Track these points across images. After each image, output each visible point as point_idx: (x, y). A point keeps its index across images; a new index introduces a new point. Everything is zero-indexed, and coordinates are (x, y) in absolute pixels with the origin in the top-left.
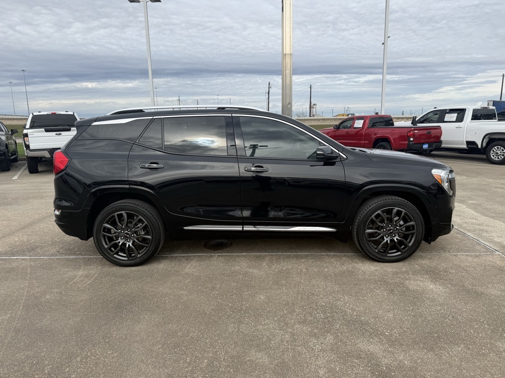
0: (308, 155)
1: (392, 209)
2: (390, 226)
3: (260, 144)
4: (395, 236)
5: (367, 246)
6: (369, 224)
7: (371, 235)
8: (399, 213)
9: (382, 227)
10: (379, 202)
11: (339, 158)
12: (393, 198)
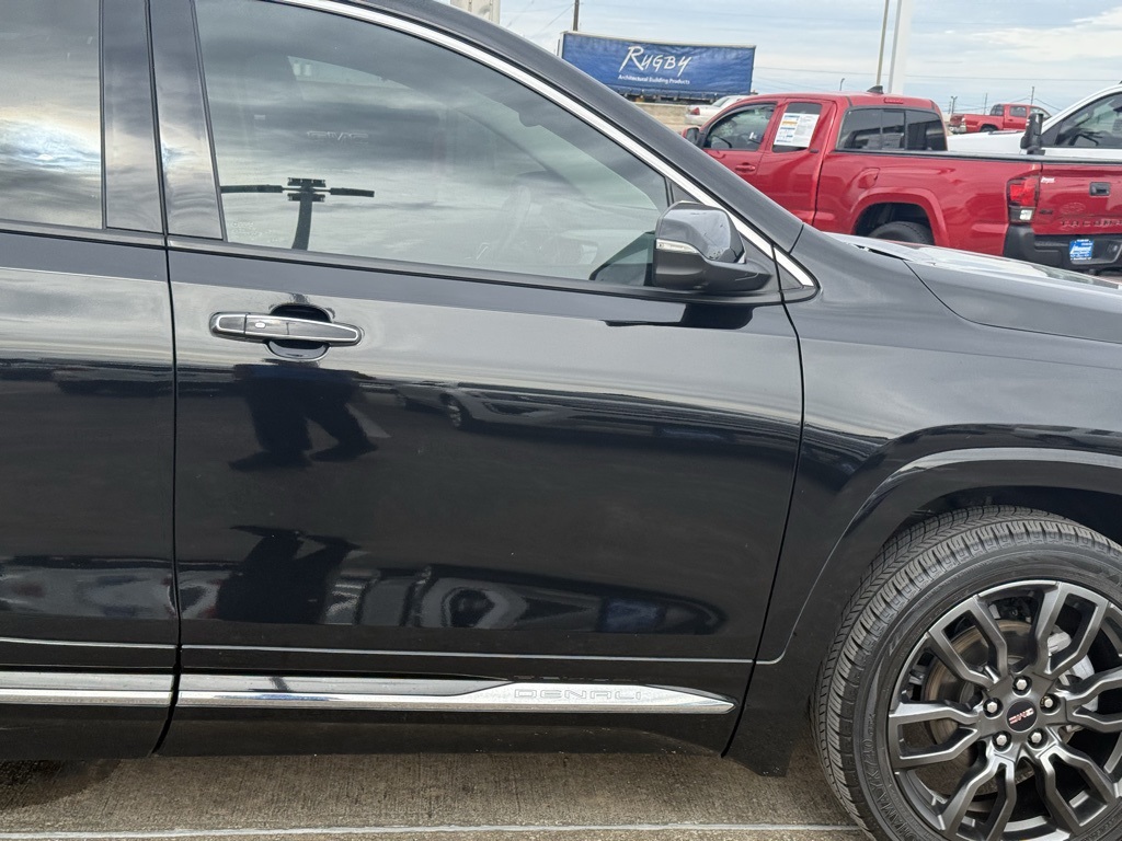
0: (591, 259)
1: (1040, 592)
2: (1022, 683)
3: (332, 182)
4: (1045, 739)
5: (896, 796)
6: (911, 672)
7: (922, 735)
8: (1073, 616)
9: (980, 693)
10: (977, 551)
11: (772, 285)
12: (1051, 527)
